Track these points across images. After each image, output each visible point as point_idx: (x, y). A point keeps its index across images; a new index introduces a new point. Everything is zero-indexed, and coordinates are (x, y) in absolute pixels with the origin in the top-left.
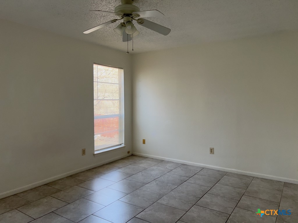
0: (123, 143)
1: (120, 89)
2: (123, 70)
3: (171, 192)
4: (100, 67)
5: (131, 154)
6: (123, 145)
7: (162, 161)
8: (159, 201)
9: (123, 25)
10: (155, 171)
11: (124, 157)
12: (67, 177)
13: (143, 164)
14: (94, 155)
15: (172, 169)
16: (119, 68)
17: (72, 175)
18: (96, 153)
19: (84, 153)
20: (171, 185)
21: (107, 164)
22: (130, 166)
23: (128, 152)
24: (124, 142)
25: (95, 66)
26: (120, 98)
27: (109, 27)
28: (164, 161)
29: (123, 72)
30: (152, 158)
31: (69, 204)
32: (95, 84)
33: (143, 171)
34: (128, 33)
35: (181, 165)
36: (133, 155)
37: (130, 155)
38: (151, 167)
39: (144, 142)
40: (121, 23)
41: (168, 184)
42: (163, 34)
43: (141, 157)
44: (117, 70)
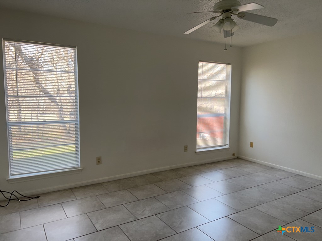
0: (227, 145)
1: (227, 86)
2: (231, 66)
3: (274, 201)
4: (205, 64)
5: (237, 157)
6: (227, 147)
7: (272, 168)
8: (256, 207)
9: (221, 22)
10: (261, 177)
11: (229, 159)
12: (169, 170)
13: (248, 169)
14: (196, 152)
15: (282, 178)
16: (227, 64)
17: (174, 169)
18: (197, 151)
19: (186, 150)
20: (276, 194)
21: (209, 164)
22: (233, 168)
23: (233, 155)
24: (228, 143)
25: (200, 64)
26: (226, 96)
27: (213, 23)
28: (273, 168)
29: (231, 68)
30: (261, 164)
31: (168, 193)
32: (199, 82)
33: (246, 176)
34: (226, 30)
35: (296, 175)
36: (238, 158)
37: (235, 158)
38: (256, 173)
39: (252, 145)
40: (220, 20)
41: (273, 193)
42: (269, 26)
43: (248, 161)
44: (224, 66)
